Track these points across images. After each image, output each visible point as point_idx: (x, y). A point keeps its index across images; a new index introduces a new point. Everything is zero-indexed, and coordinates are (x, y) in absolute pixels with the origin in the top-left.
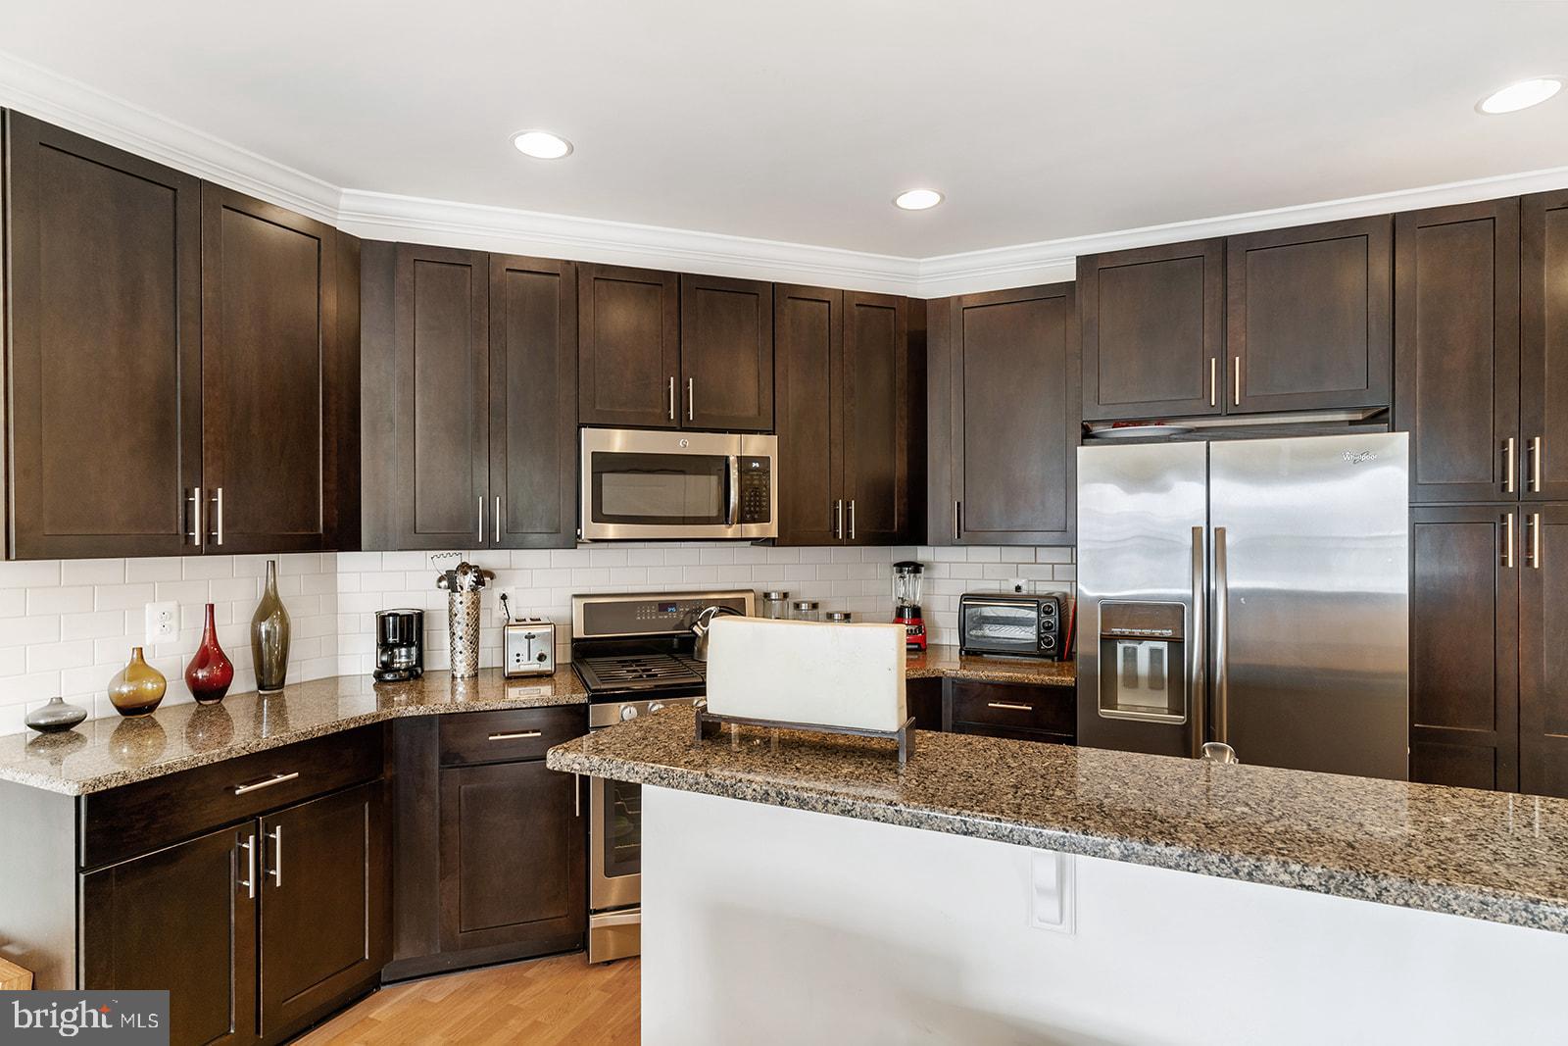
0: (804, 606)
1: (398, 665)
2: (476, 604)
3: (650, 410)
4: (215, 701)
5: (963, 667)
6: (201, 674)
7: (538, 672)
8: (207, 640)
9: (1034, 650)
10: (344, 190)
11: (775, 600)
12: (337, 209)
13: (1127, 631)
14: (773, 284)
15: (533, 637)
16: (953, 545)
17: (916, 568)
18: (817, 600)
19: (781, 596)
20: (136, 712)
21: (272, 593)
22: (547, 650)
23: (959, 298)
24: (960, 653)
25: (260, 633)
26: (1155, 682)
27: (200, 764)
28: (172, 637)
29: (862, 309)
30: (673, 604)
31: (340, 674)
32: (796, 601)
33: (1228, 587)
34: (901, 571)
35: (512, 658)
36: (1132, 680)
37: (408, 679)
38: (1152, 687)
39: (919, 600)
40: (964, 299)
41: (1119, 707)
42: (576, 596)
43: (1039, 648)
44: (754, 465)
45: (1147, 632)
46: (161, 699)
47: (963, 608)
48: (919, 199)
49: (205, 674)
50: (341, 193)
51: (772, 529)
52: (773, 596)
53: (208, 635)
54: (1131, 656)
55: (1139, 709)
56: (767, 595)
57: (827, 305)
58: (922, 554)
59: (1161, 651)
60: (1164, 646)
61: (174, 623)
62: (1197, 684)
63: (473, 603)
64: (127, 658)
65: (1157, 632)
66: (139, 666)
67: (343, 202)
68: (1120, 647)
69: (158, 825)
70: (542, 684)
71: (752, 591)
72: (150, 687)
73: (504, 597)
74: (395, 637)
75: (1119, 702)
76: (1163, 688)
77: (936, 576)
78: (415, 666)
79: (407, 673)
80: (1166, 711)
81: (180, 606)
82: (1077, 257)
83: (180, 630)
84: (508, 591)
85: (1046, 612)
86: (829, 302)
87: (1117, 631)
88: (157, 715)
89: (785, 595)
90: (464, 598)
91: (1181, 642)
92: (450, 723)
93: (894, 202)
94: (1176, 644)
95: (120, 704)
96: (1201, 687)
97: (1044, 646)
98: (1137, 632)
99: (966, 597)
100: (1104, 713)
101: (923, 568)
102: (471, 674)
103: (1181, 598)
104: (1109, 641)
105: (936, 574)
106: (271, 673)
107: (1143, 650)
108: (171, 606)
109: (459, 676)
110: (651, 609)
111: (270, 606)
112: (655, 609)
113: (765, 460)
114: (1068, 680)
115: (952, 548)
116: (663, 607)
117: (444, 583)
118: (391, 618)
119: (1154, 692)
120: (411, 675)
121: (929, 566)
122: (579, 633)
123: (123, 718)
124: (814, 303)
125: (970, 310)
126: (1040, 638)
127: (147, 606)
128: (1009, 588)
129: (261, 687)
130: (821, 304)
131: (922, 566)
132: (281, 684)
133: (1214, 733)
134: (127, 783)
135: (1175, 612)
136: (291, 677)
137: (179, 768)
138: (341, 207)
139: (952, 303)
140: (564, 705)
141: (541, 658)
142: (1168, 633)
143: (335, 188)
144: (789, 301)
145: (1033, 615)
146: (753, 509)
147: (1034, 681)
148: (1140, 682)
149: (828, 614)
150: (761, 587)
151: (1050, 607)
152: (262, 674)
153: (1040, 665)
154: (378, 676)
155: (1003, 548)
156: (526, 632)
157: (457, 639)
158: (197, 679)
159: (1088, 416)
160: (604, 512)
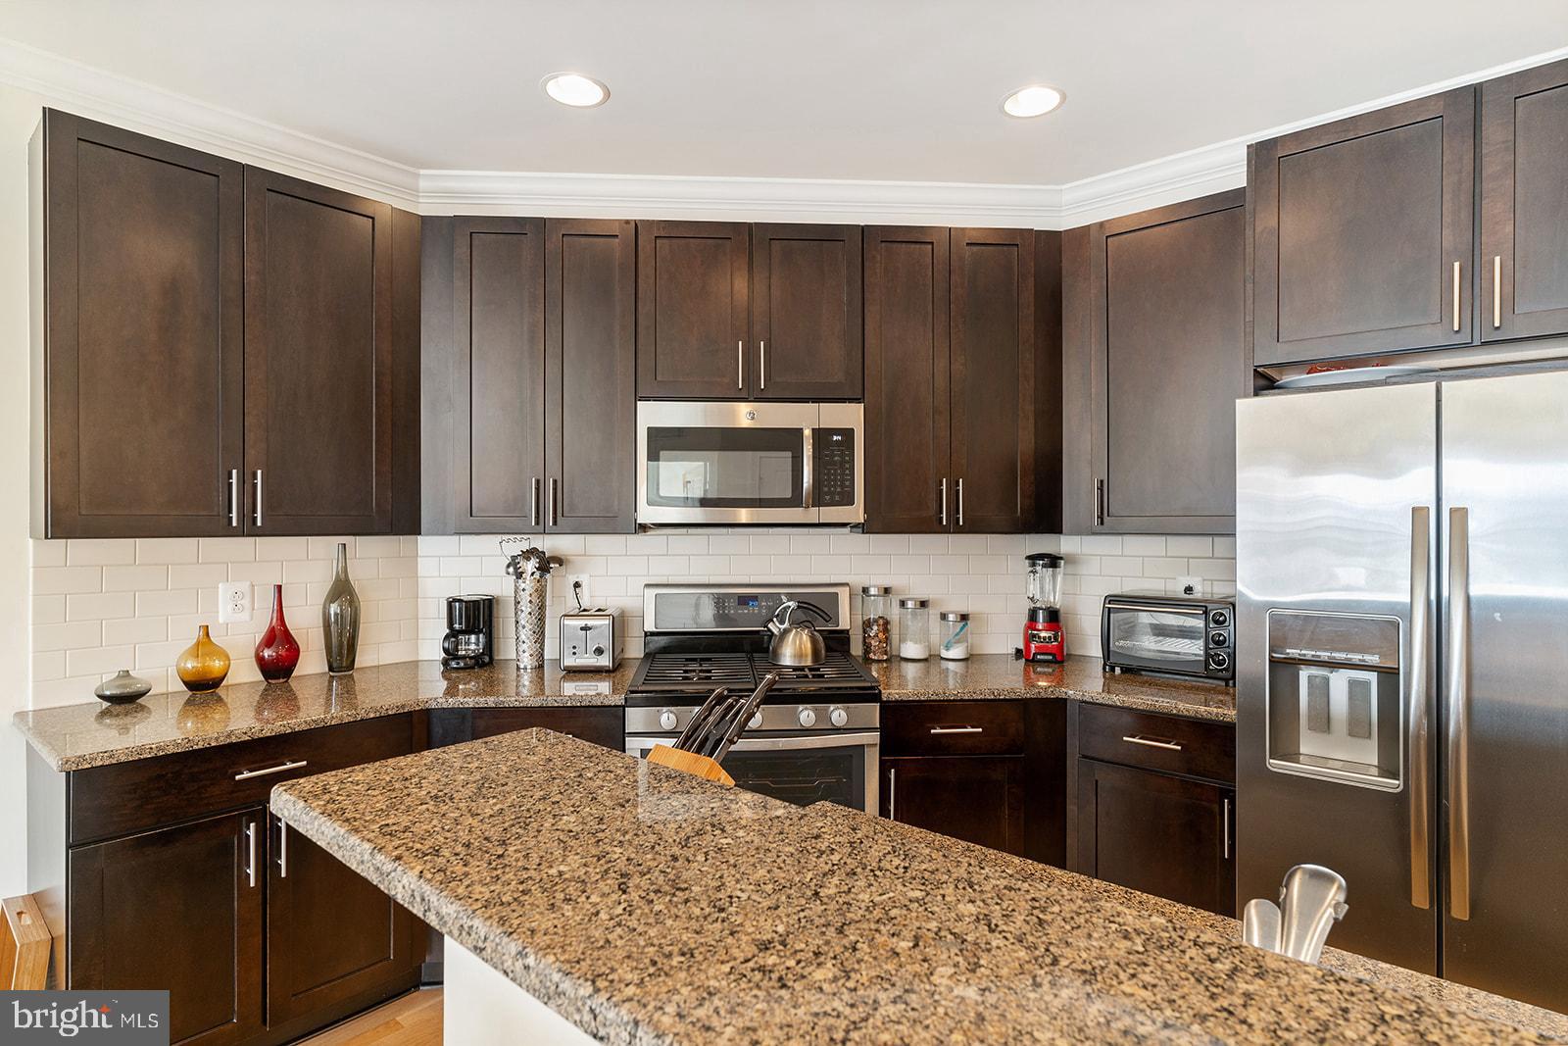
0: (910, 604)
1: (464, 653)
2: (541, 593)
3: (719, 380)
4: (282, 680)
5: (1107, 689)
6: (267, 653)
7: (595, 667)
8: (275, 620)
9: (1201, 670)
10: (422, 172)
11: (874, 596)
12: (418, 192)
13: (1309, 654)
14: (863, 227)
15: (590, 629)
16: (1094, 534)
17: (1053, 561)
18: (924, 597)
19: (882, 593)
20: (203, 687)
21: (342, 576)
22: (606, 643)
23: (1101, 225)
24: (1104, 669)
25: (329, 614)
26: (1357, 728)
27: (195, 747)
28: (245, 616)
29: (975, 248)
30: (754, 598)
31: (420, 659)
32: (902, 597)
33: (1472, 594)
34: (1034, 565)
35: (568, 651)
36: (1323, 722)
37: (472, 668)
38: (1351, 734)
39: (1056, 600)
40: (1107, 226)
41: (1301, 758)
42: (648, 586)
43: (1207, 668)
44: (835, 438)
45: (1340, 656)
46: (225, 675)
47: (1108, 613)
48: (1033, 101)
49: (270, 653)
50: (419, 175)
51: (856, 512)
52: (873, 591)
53: (275, 615)
54: (1322, 689)
55: (1331, 763)
56: (865, 590)
57: (930, 246)
58: (1064, 544)
59: (1366, 684)
60: (1372, 677)
61: (246, 602)
62: (1418, 737)
63: (537, 590)
64: (193, 636)
65: (1356, 657)
66: (205, 642)
67: (423, 184)
68: (1304, 674)
69: (153, 806)
70: (600, 680)
71: (847, 584)
72: (216, 665)
73: (577, 585)
74: (460, 624)
75: (1303, 750)
76: (1369, 736)
77: (1085, 572)
78: (483, 653)
79: (473, 661)
80: (1375, 771)
81: (253, 586)
82: (1248, 147)
83: (253, 609)
84: (584, 579)
85: (1217, 622)
86: (932, 243)
87: (1293, 652)
88: (220, 691)
89: (887, 591)
90: (528, 584)
91: (1395, 672)
92: (480, 718)
93: (1002, 109)
94: (1389, 676)
95: (186, 679)
96: (1423, 743)
97: (1213, 666)
98: (1324, 655)
99: (1111, 599)
100: (1276, 765)
101: (1062, 562)
102: (534, 665)
103: (1392, 607)
104: (1284, 668)
105: (1083, 570)
106: (342, 654)
107: (1339, 683)
108: (244, 586)
109: (522, 666)
110: (729, 602)
111: (342, 590)
112: (733, 603)
113: (848, 434)
114: (1230, 714)
115: (1093, 537)
116: (744, 600)
117: (511, 570)
118: (457, 604)
119: (1354, 740)
120: (477, 663)
121: (1072, 560)
122: (650, 627)
123: (191, 693)
124: (913, 246)
125: (1115, 238)
126: (1207, 654)
127: (220, 585)
128: (1176, 589)
129: (331, 669)
130: (923, 246)
131: (1061, 558)
132: (351, 666)
133: (1447, 807)
134: (114, 762)
135: (1388, 628)
136: (362, 659)
137: (171, 750)
138: (421, 190)
139: (1093, 233)
140: (599, 706)
141: (599, 651)
142: (1373, 659)
143: (412, 169)
144: (883, 244)
145: (1199, 623)
146: (831, 489)
147: (1186, 713)
148: (1334, 725)
149: (941, 614)
150: (858, 580)
151: (1222, 614)
152: (331, 657)
153: (1208, 690)
154: (445, 663)
155: (1169, 538)
156: (582, 623)
157: (520, 628)
158: (263, 658)
159: (1262, 358)
160: (662, 494)
